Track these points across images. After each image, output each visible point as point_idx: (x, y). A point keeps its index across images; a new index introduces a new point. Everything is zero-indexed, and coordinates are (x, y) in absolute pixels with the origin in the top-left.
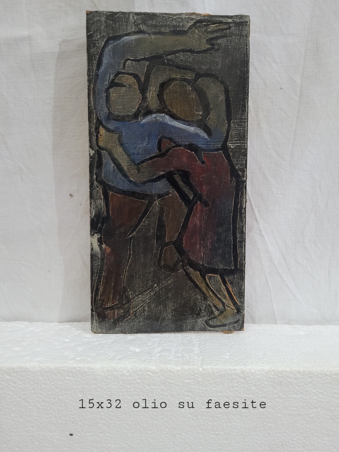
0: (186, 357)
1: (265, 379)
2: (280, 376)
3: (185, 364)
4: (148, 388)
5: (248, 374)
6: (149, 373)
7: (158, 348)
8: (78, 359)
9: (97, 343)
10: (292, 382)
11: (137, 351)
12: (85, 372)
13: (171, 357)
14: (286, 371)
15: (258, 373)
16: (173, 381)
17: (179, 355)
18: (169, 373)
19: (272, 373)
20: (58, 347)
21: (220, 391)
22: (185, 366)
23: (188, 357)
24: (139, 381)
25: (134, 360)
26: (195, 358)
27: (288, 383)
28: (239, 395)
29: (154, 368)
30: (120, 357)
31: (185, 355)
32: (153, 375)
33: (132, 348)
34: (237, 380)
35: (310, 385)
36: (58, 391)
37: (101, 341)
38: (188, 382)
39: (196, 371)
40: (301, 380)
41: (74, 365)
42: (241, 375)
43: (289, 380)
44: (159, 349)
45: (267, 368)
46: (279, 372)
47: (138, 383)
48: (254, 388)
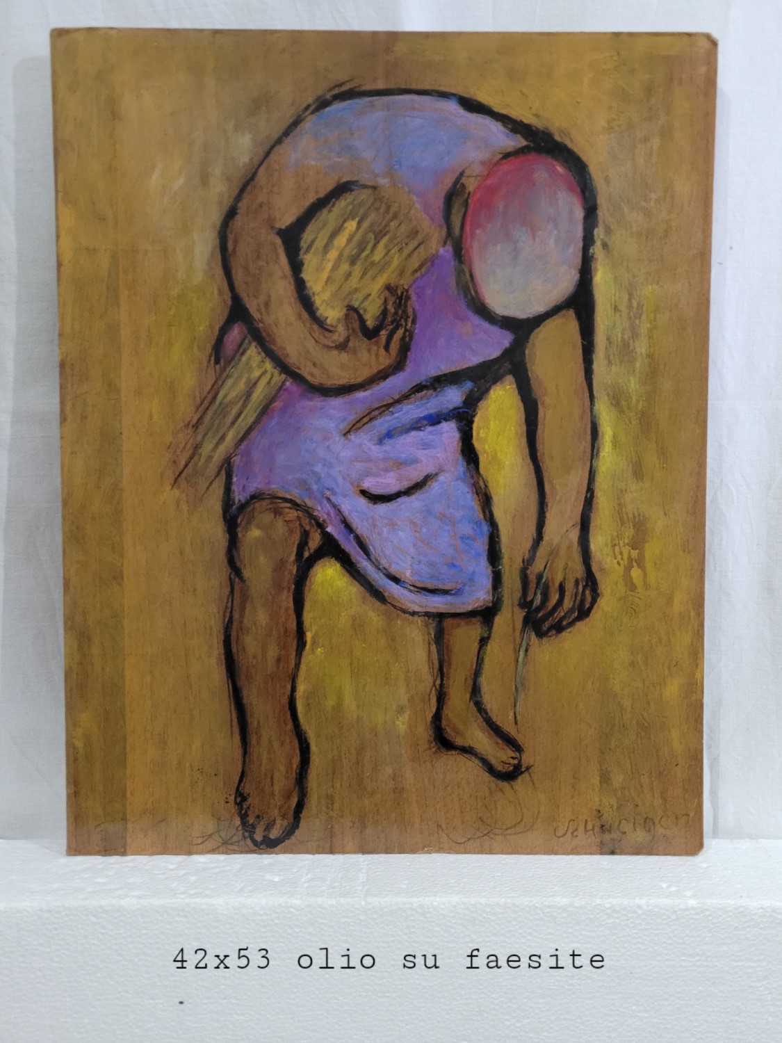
0: (345, 887)
1: (452, 915)
2: (472, 910)
3: (341, 897)
4: (290, 931)
5: (428, 908)
6: (292, 910)
7: (307, 875)
8: (192, 892)
9: (217, 870)
10: (489, 918)
11: (276, 879)
12: (202, 910)
13: (324, 888)
14: (480, 904)
15: (442, 907)
16: (325, 921)
17: (336, 884)
18: (319, 909)
19: (462, 906)
20: (161, 876)
21: (390, 933)
22: (342, 899)
23: (348, 887)
24: (277, 921)
25: (273, 892)
26: (358, 888)
27: (484, 920)
28: (416, 939)
29: (296, 902)
30: (251, 888)
31: (345, 884)
32: (298, 913)
33: (268, 877)
34: (413, 918)
35: (514, 923)
36: (163, 938)
37: (224, 867)
38: (347, 922)
39: (357, 906)
40: (501, 916)
41: (187, 901)
42: (419, 910)
43: (485, 915)
44: (308, 877)
45: (455, 899)
46: (471, 904)
47: (276, 924)
48: (438, 929)
